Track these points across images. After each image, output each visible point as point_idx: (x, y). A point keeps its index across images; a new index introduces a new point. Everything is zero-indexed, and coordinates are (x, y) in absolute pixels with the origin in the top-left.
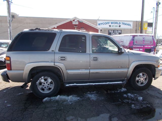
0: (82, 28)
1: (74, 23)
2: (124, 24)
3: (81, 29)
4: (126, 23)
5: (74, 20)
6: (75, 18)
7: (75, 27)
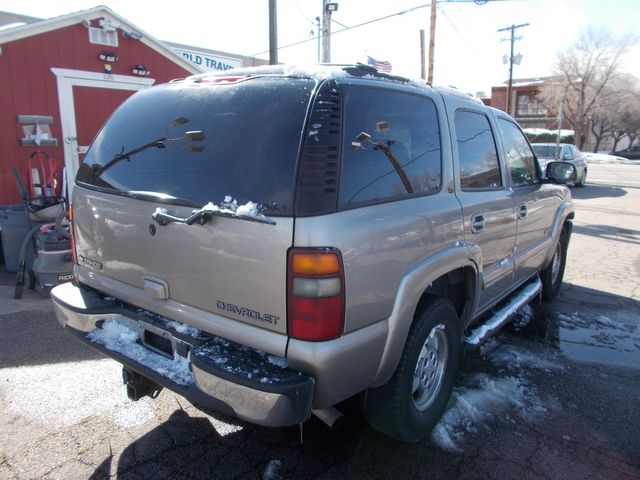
0: (139, 69)
1: (95, 38)
2: (213, 63)
3: (135, 71)
4: (220, 64)
5: (96, 23)
6: (104, 11)
7: (106, 62)
